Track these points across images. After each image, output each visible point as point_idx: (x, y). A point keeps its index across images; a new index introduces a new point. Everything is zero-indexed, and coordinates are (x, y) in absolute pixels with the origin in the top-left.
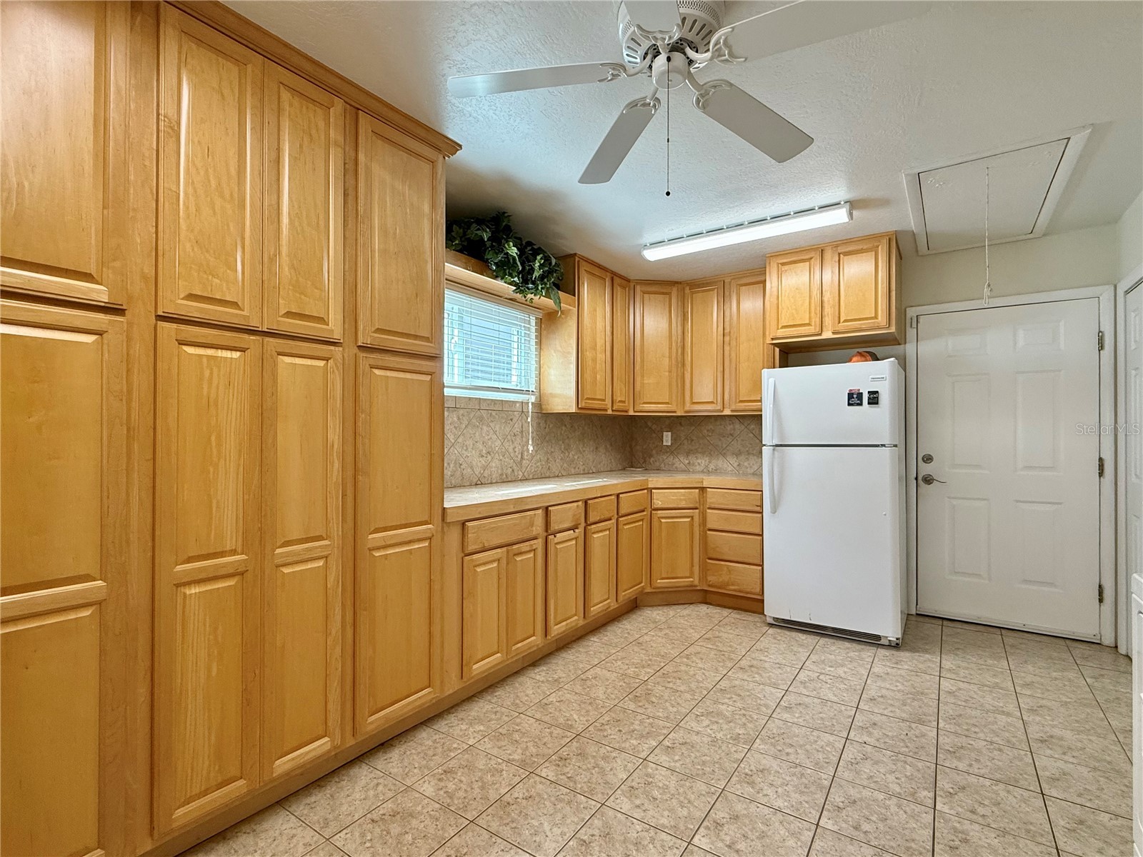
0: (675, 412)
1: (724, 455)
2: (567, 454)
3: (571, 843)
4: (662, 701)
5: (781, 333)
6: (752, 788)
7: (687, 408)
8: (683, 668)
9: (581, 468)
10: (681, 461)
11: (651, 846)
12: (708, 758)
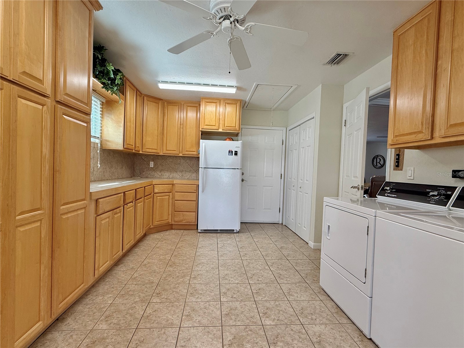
0: (158, 153)
1: (176, 172)
2: (111, 169)
3: (183, 318)
4: (181, 264)
5: (205, 127)
6: (227, 280)
7: (164, 152)
8: (181, 252)
9: (117, 176)
10: (157, 174)
11: (210, 307)
12: (209, 277)
